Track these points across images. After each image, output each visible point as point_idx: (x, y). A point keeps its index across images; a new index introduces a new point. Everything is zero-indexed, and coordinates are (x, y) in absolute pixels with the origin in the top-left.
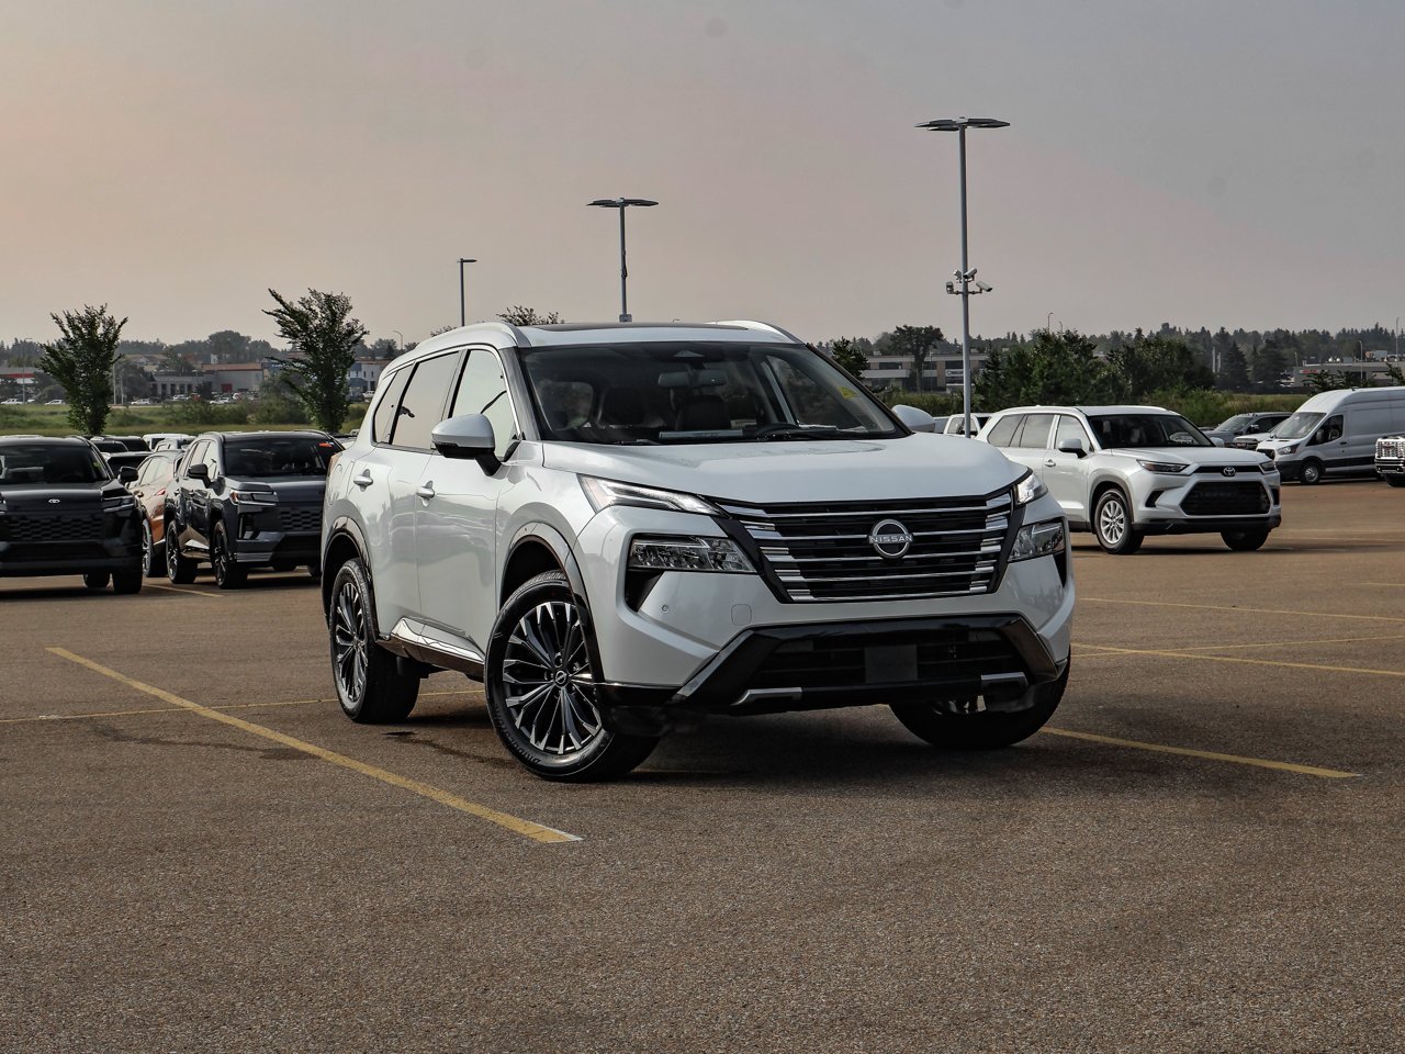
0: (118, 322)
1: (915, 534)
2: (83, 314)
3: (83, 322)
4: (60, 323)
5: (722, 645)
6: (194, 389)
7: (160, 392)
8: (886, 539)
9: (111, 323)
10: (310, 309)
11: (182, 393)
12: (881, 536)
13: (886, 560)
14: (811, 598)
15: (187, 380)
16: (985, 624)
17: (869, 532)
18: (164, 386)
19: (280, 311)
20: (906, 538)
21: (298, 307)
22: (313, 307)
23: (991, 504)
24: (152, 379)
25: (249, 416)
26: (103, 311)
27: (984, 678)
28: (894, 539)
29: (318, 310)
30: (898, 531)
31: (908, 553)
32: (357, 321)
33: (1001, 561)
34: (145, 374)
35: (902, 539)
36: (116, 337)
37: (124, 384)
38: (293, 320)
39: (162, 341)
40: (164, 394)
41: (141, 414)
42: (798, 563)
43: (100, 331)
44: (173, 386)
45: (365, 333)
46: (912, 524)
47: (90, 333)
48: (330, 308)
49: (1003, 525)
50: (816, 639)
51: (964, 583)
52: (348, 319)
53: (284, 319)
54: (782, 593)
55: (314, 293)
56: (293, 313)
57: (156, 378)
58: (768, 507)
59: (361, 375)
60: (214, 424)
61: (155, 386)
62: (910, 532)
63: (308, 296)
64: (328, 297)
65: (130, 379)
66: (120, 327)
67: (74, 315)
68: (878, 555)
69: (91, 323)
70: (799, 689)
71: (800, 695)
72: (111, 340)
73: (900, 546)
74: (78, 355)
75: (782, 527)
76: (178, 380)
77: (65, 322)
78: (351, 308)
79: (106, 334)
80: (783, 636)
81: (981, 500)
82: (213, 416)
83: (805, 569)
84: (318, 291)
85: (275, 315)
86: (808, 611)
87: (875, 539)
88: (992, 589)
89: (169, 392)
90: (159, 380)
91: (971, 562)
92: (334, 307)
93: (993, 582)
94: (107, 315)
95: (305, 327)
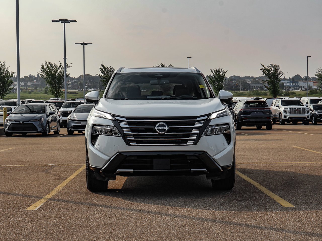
0: (225, 71)
1: (170, 127)
2: (217, 70)
3: (217, 72)
4: (212, 72)
5: (111, 156)
6: (259, 87)
7: (251, 88)
8: (160, 128)
9: (224, 72)
10: (270, 68)
11: (256, 88)
12: (158, 127)
13: (159, 134)
14: (136, 144)
15: (258, 85)
16: (192, 154)
17: (155, 126)
18: (252, 87)
19: (263, 69)
20: (167, 128)
21: (267, 68)
22: (271, 68)
23: (198, 119)
24: (249, 85)
25: (268, 94)
26: (222, 69)
27: (191, 170)
28: (162, 128)
29: (272, 69)
30: (164, 126)
31: (167, 132)
32: (281, 71)
33: (199, 136)
34: (248, 84)
35: (165, 128)
36: (225, 75)
37: (243, 86)
38: (266, 71)
39: (254, 76)
40: (252, 88)
41: (245, 93)
42: (133, 134)
43: (221, 73)
44: (254, 87)
45: (283, 74)
46: (169, 124)
47: (219, 74)
48: (275, 68)
49: (201, 125)
50: (138, 156)
51: (186, 142)
52: (279, 71)
53: (264, 71)
54: (128, 143)
55: (271, 64)
56: (266, 69)
57: (250, 85)
58: (127, 118)
59: (298, 84)
60: (259, 95)
61: (250, 87)
62: (168, 126)
63: (270, 65)
64: (274, 65)
65: (244, 85)
66: (226, 73)
67: (215, 70)
68: (157, 132)
69: (219, 72)
70: (132, 170)
71: (132, 172)
72: (223, 76)
73: (165, 130)
74: (216, 79)
75: (130, 124)
76: (255, 85)
77: (213, 72)
78: (280, 68)
79: (222, 74)
80: (128, 154)
81: (196, 118)
82: (259, 94)
83: (135, 136)
84: (272, 64)
85: (262, 70)
86: (135, 148)
87: (156, 128)
88: (195, 144)
89: (253, 88)
90: (251, 85)
91: (188, 136)
92: (276, 68)
93: (196, 142)
94: (223, 70)
95: (269, 73)
